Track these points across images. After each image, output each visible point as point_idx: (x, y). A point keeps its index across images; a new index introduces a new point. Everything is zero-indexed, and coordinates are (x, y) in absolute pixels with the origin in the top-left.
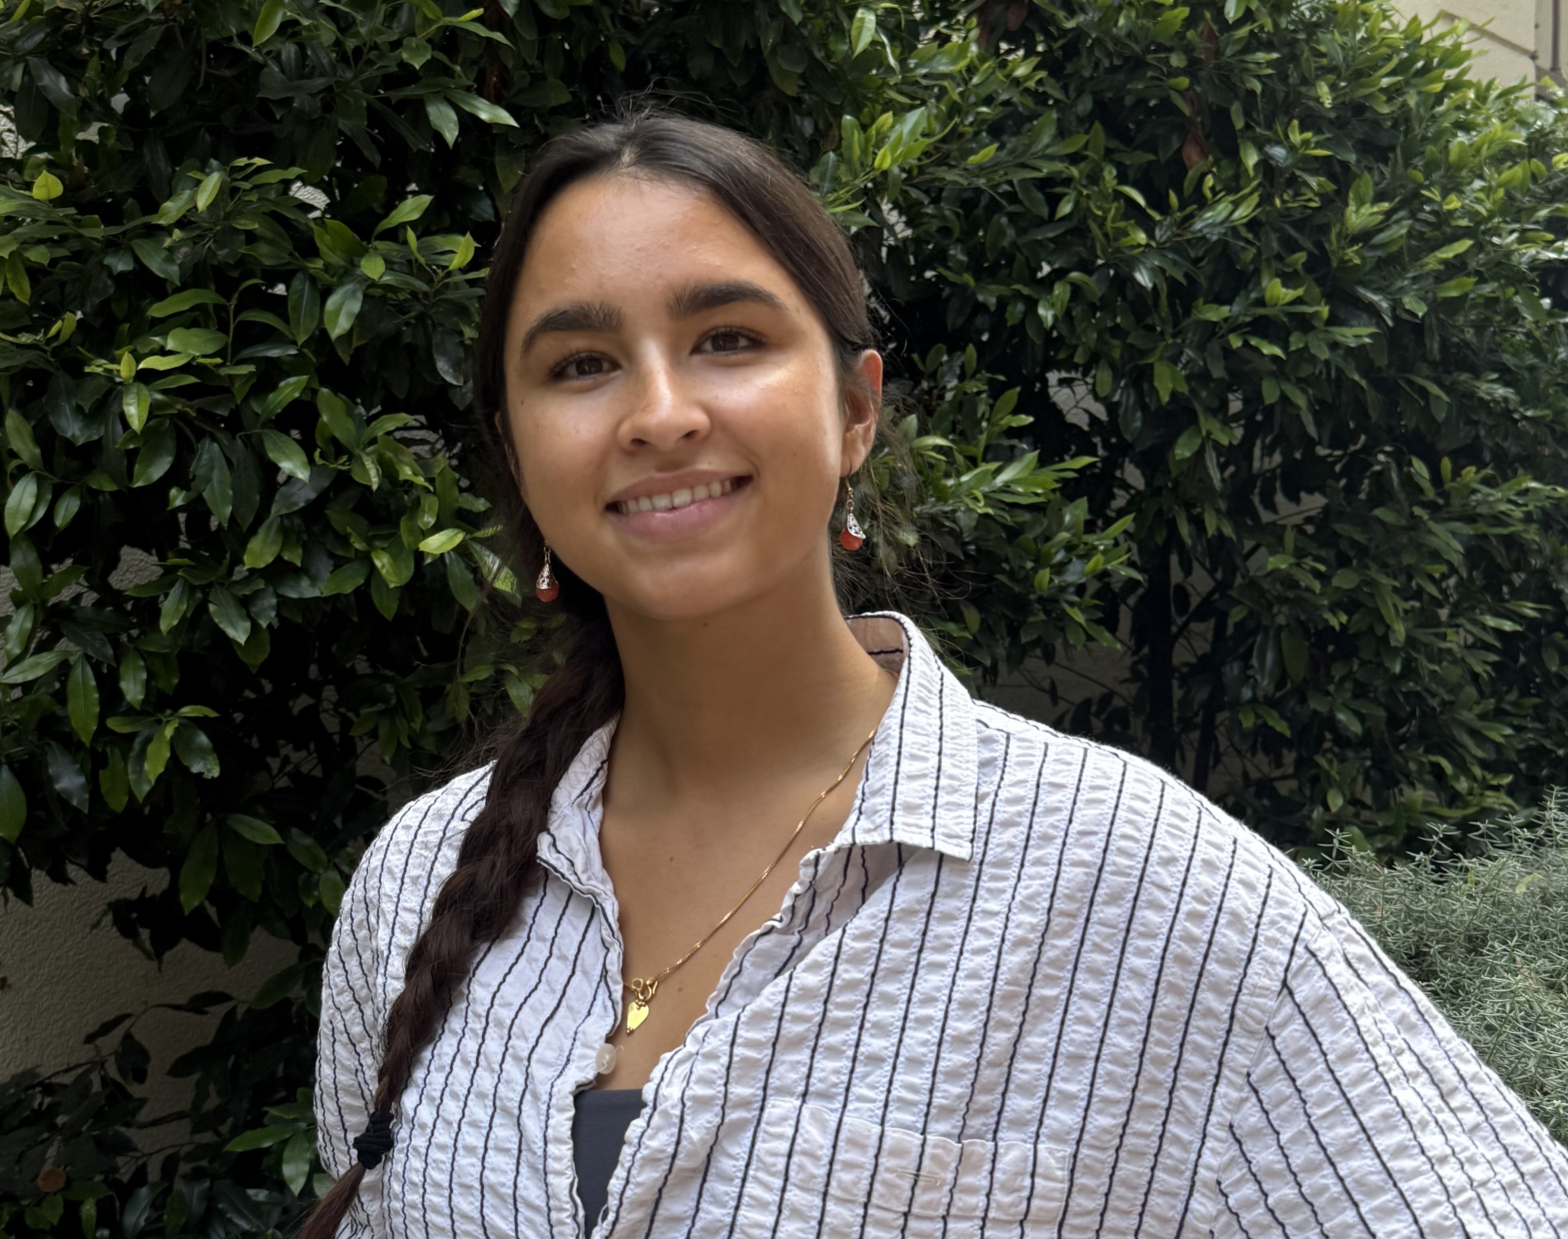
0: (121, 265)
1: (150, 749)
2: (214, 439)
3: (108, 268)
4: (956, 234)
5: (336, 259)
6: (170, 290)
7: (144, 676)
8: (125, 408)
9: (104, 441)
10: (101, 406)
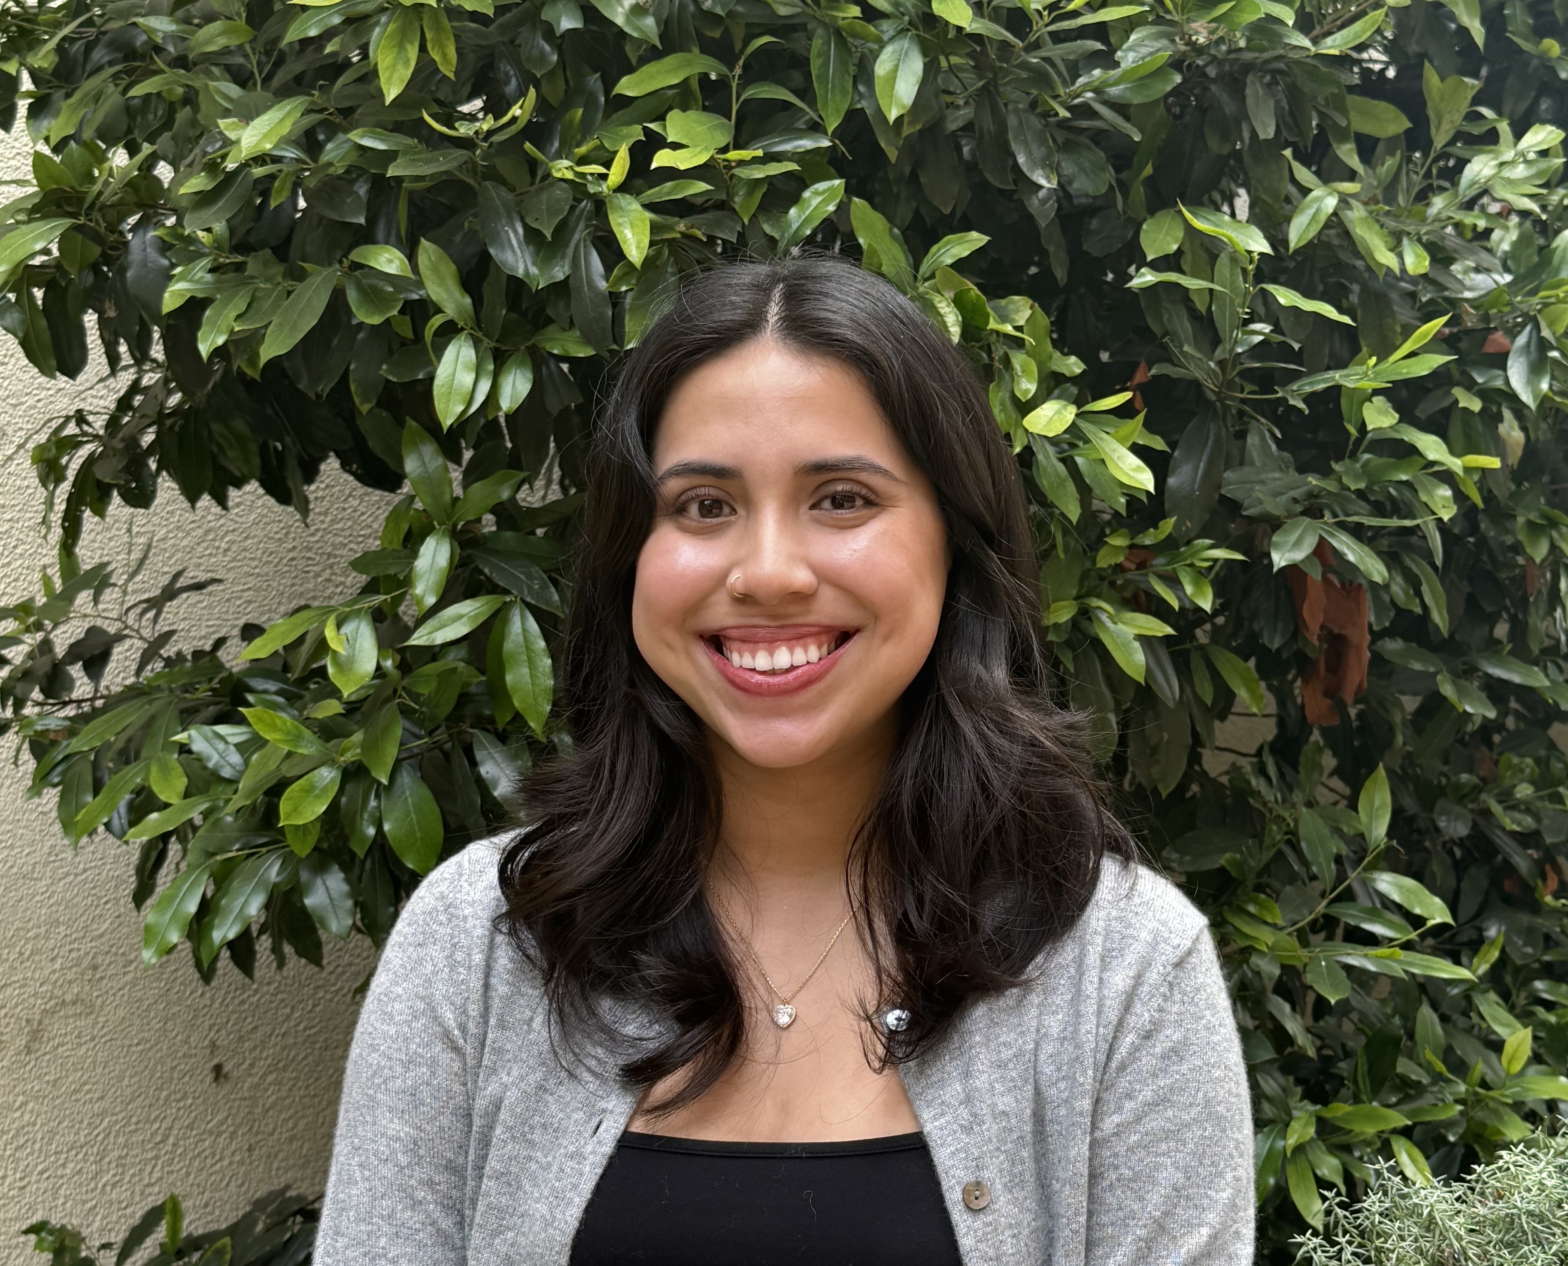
0: (568, 21)
3: (549, 29)
8: (616, 230)
9: (571, 281)
10: (562, 230)
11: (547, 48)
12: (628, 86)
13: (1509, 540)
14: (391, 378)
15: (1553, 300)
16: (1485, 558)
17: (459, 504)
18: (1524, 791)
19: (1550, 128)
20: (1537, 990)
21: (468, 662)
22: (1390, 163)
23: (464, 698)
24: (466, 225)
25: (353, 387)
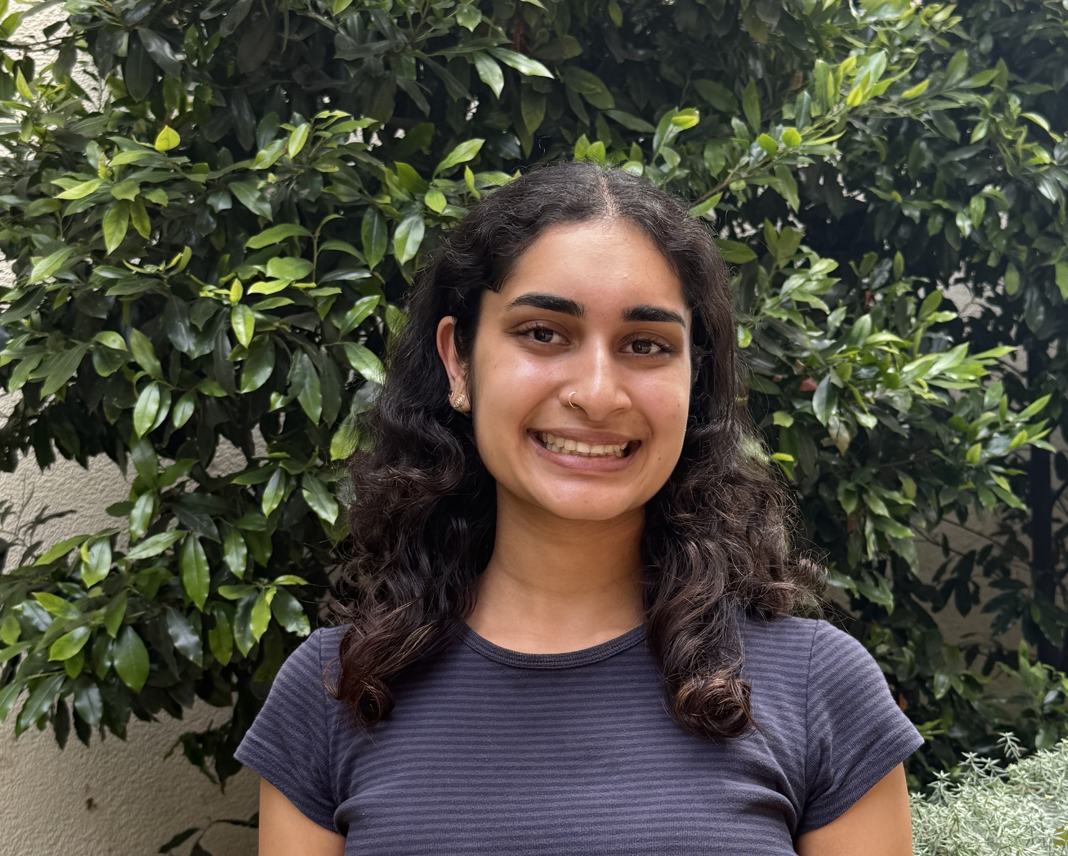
0: (223, 204)
1: (254, 612)
2: (304, 351)
3: (211, 209)
4: (883, 158)
5: (402, 196)
6: (262, 225)
7: (244, 551)
8: (234, 326)
9: (214, 355)
10: (210, 325)
11: (211, 220)
12: (254, 243)
14: (117, 406)
17: (162, 477)
18: (882, 649)
19: (831, 261)
21: (167, 567)
23: (164, 590)
25: (105, 409)
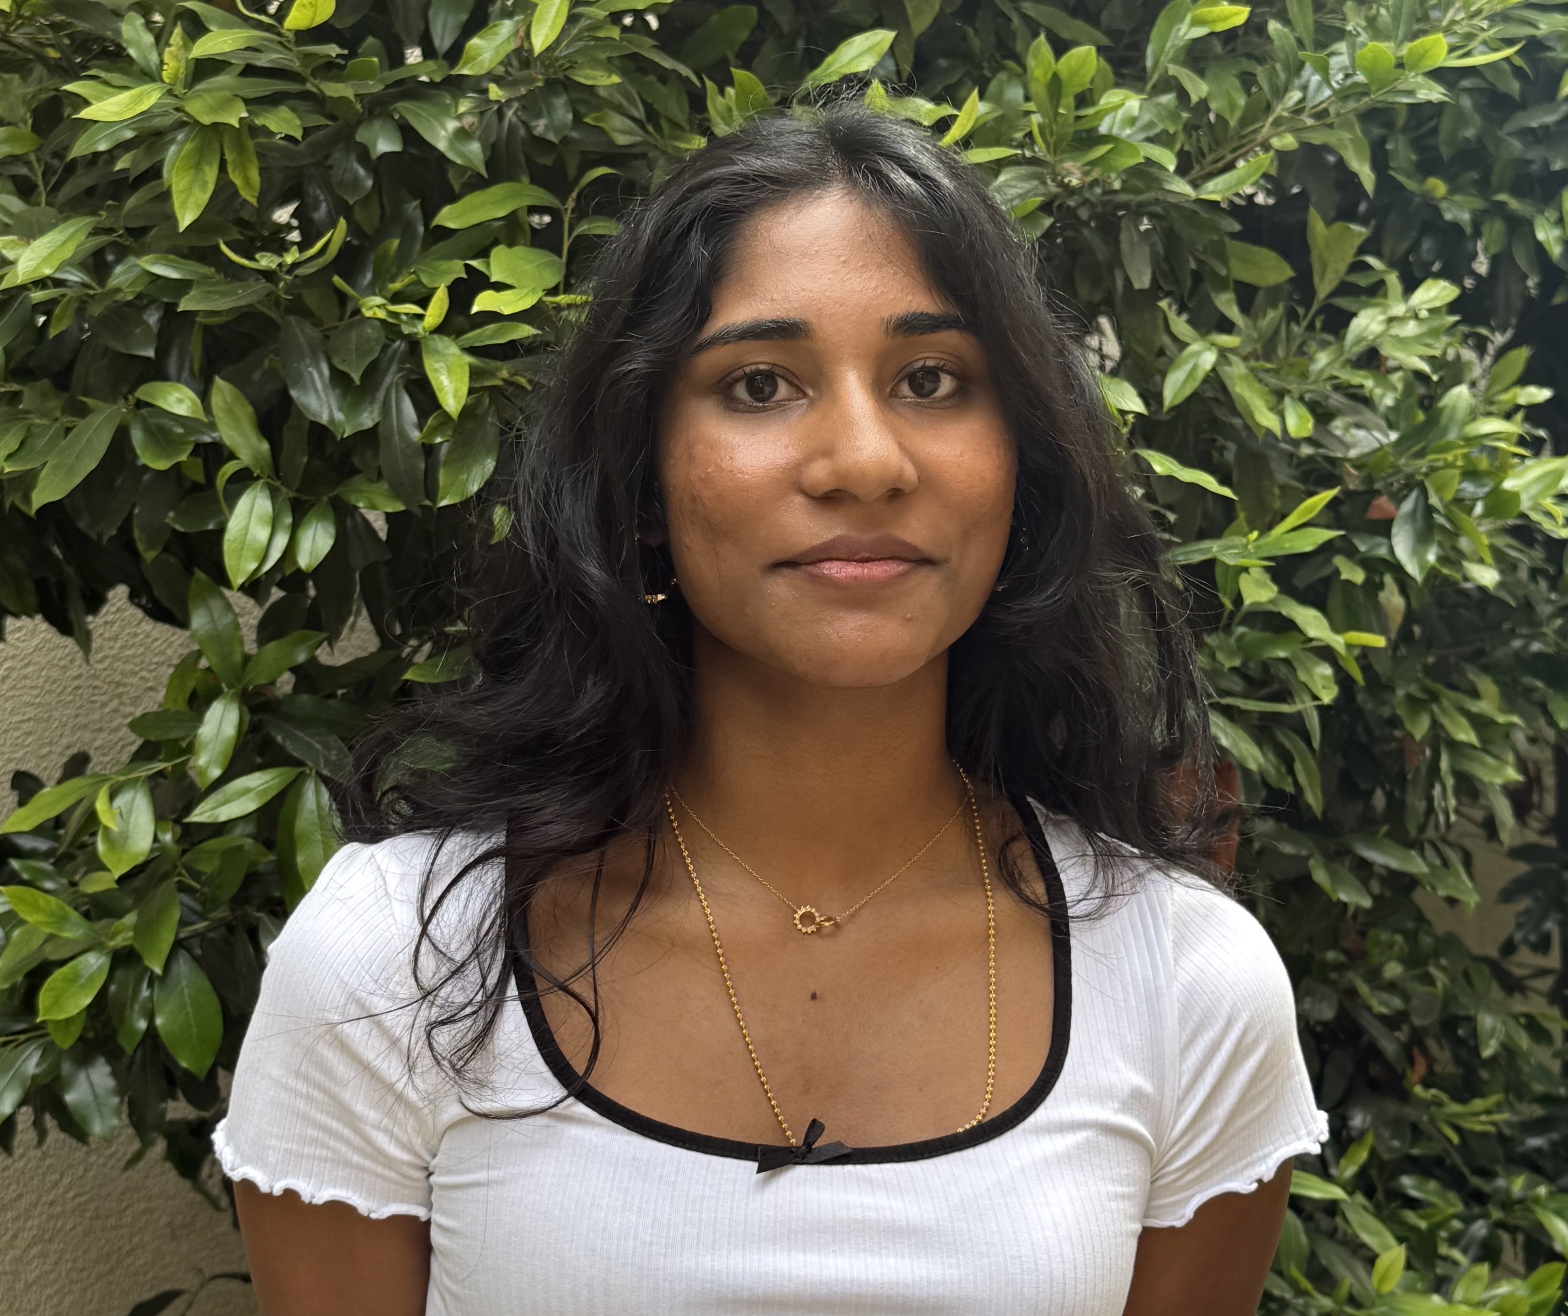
0: (385, 144)
3: (364, 151)
8: (431, 375)
9: (381, 429)
10: (373, 373)
11: (362, 172)
12: (450, 217)
13: (1386, 712)
14: (178, 527)
15: (1441, 464)
16: (1360, 729)
17: (250, 665)
18: (1393, 970)
19: (1443, 284)
20: (1402, 1186)
21: (255, 837)
22: (1273, 316)
23: (251, 878)
24: (266, 363)
25: (137, 533)
